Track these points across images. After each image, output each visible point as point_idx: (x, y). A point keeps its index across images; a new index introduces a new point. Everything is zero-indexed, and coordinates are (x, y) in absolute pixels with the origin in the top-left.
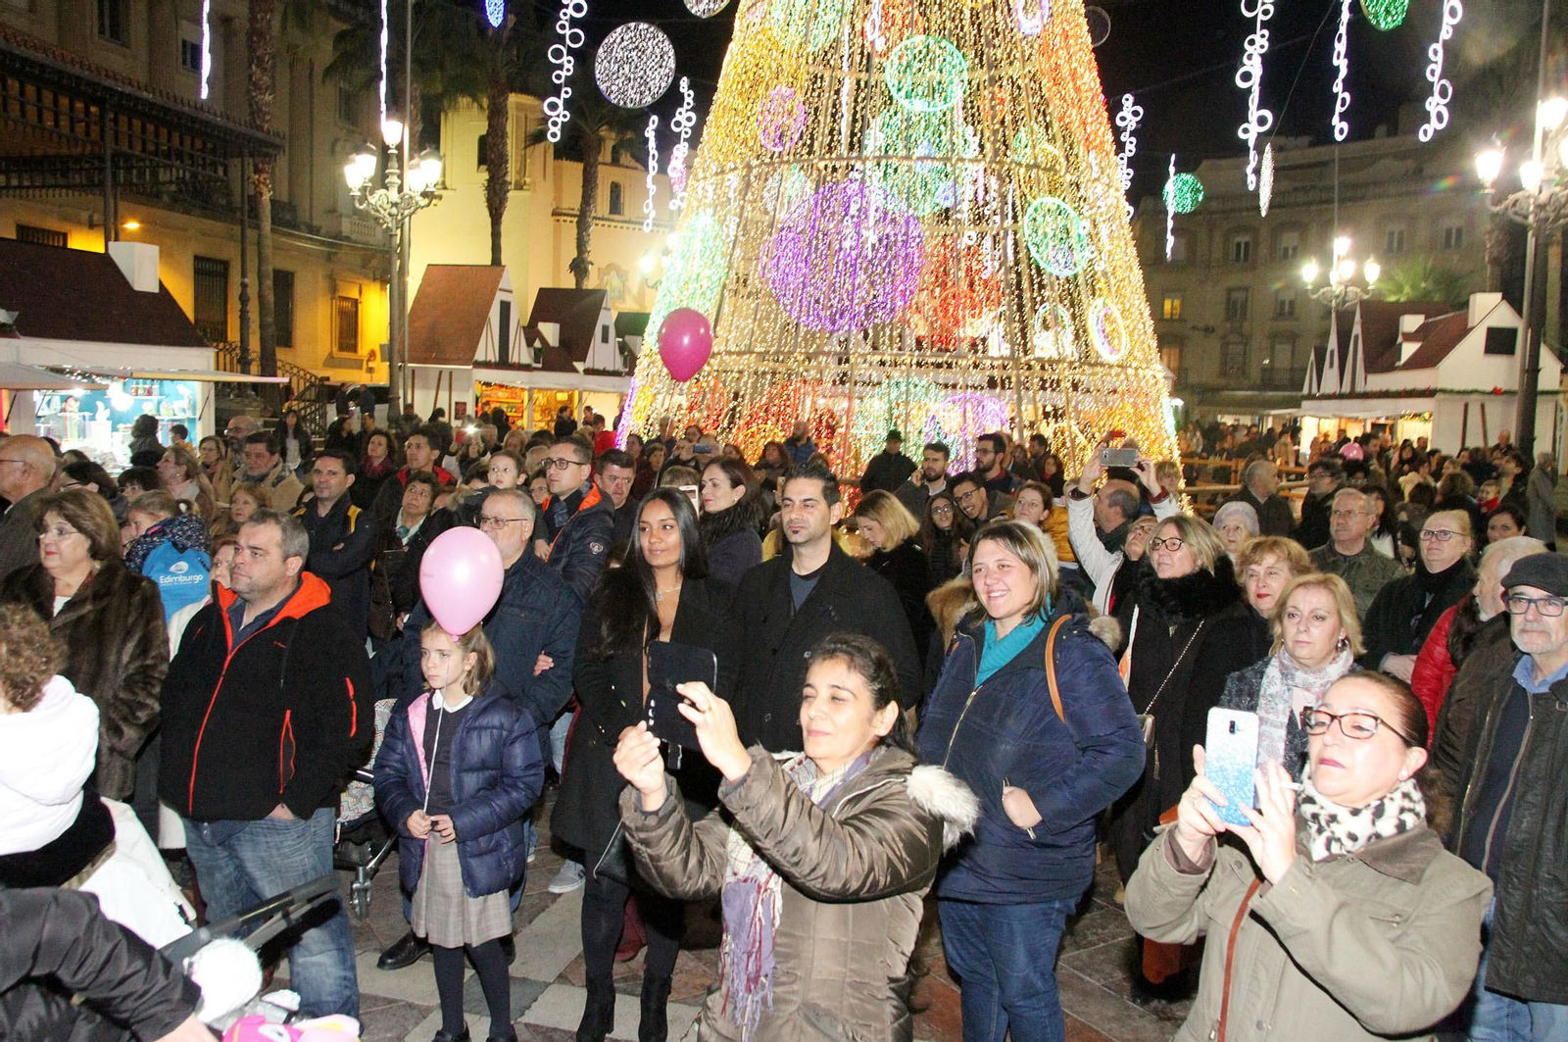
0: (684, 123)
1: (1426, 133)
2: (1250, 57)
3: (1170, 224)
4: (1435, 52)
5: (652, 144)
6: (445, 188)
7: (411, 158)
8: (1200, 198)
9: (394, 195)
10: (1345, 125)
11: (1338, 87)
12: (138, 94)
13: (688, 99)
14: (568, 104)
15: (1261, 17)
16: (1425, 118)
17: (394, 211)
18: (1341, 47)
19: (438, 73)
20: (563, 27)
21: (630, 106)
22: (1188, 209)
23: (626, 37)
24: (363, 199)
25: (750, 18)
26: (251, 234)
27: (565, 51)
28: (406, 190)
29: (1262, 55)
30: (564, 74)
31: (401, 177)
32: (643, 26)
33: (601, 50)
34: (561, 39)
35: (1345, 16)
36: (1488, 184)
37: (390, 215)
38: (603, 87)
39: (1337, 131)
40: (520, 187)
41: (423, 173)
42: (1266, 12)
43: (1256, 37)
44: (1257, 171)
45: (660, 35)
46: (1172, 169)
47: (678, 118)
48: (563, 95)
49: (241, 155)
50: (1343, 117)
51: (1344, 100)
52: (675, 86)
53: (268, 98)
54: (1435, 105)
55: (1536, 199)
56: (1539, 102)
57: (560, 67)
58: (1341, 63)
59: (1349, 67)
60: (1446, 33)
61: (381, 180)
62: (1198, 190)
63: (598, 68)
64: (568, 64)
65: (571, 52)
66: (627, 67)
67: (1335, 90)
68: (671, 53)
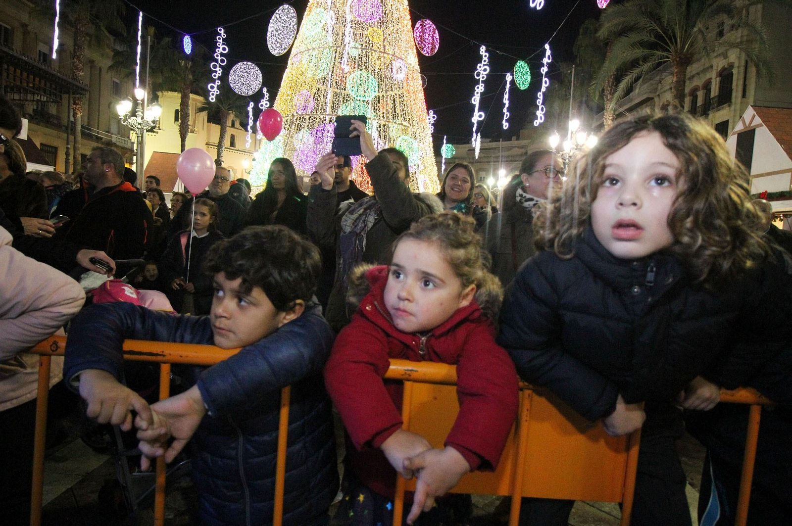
0: (264, 105)
1: (537, 123)
2: (477, 93)
3: (443, 161)
4: (540, 95)
5: (251, 114)
6: (160, 129)
7: (148, 106)
8: (454, 153)
9: (139, 120)
10: (507, 124)
11: (505, 110)
12: (20, 57)
13: (266, 96)
14: (218, 87)
15: (481, 79)
16: (536, 118)
17: (139, 126)
18: (506, 96)
19: (160, 74)
20: (217, 56)
21: (243, 95)
22: (449, 157)
23: (242, 67)
24: (126, 120)
25: (295, 60)
26: (71, 138)
27: (218, 66)
28: (145, 118)
29: (481, 93)
30: (217, 75)
31: (143, 113)
32: (249, 63)
33: (232, 71)
34: (216, 61)
35: (508, 86)
36: (554, 148)
37: (137, 128)
38: (232, 86)
39: (504, 126)
40: (193, 132)
41: (153, 112)
42: (483, 77)
43: (480, 86)
44: (476, 140)
45: (257, 68)
46: (445, 141)
47: (262, 103)
48: (217, 83)
49: (68, 93)
50: (507, 121)
51: (507, 115)
52: (261, 90)
53: (81, 73)
54: (539, 113)
55: (569, 154)
56: (570, 122)
57: (216, 72)
58: (506, 101)
59: (509, 103)
60: (543, 89)
61: (134, 114)
62: (453, 150)
63: (230, 78)
64: (219, 72)
65: (221, 66)
66: (242, 79)
67: (504, 111)
68: (261, 75)
